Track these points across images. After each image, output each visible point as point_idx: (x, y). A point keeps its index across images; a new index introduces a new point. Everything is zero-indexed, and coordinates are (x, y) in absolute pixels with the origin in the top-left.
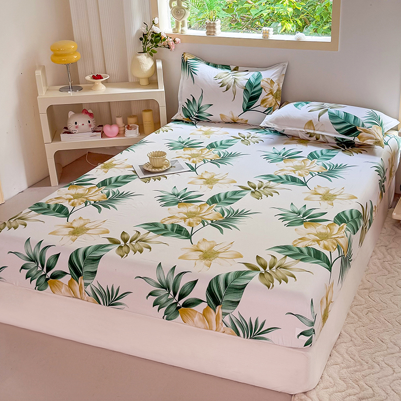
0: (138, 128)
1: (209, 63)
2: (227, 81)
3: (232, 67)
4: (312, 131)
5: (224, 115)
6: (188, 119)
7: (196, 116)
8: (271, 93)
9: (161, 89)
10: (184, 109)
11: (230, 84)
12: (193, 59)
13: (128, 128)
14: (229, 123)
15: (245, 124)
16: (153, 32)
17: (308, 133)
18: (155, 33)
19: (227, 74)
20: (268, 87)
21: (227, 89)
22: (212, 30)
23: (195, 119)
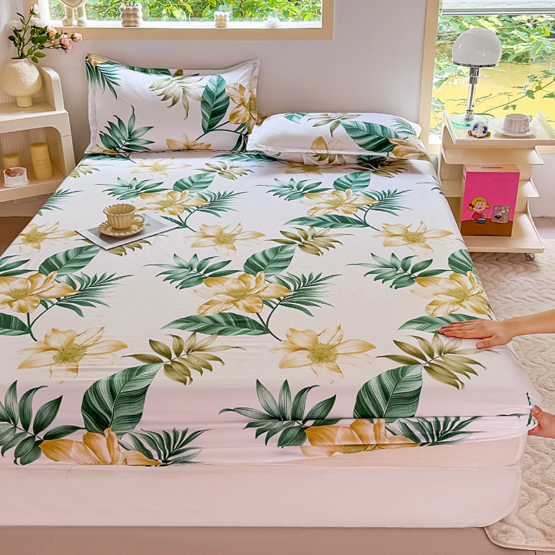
1: (133, 67)
2: (172, 91)
3: (173, 71)
5: (173, 141)
6: (113, 150)
7: (127, 146)
8: (243, 103)
9: (61, 110)
10: (104, 137)
11: (177, 96)
12: (107, 63)
14: (179, 150)
15: (207, 150)
16: (34, 27)
17: (317, 155)
18: (39, 28)
19: (169, 82)
20: (237, 95)
21: (174, 103)
22: (133, 19)
23: (123, 149)
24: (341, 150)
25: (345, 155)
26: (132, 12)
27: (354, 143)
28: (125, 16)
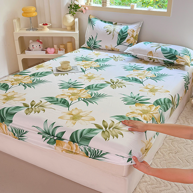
0: (64, 50)
1: (102, 20)
2: (110, 29)
3: (114, 23)
4: (151, 57)
5: (107, 46)
6: (89, 47)
8: (133, 36)
9: (77, 32)
10: (88, 42)
11: (111, 31)
12: (94, 18)
13: (59, 50)
14: (110, 50)
15: (118, 51)
16: (75, 4)
17: (149, 58)
19: (111, 26)
20: (131, 33)
21: (110, 33)
22: (105, 4)
23: (92, 47)
24: (157, 57)
25: (159, 59)
26: (105, 2)
27: (163, 55)
28: (103, 3)
